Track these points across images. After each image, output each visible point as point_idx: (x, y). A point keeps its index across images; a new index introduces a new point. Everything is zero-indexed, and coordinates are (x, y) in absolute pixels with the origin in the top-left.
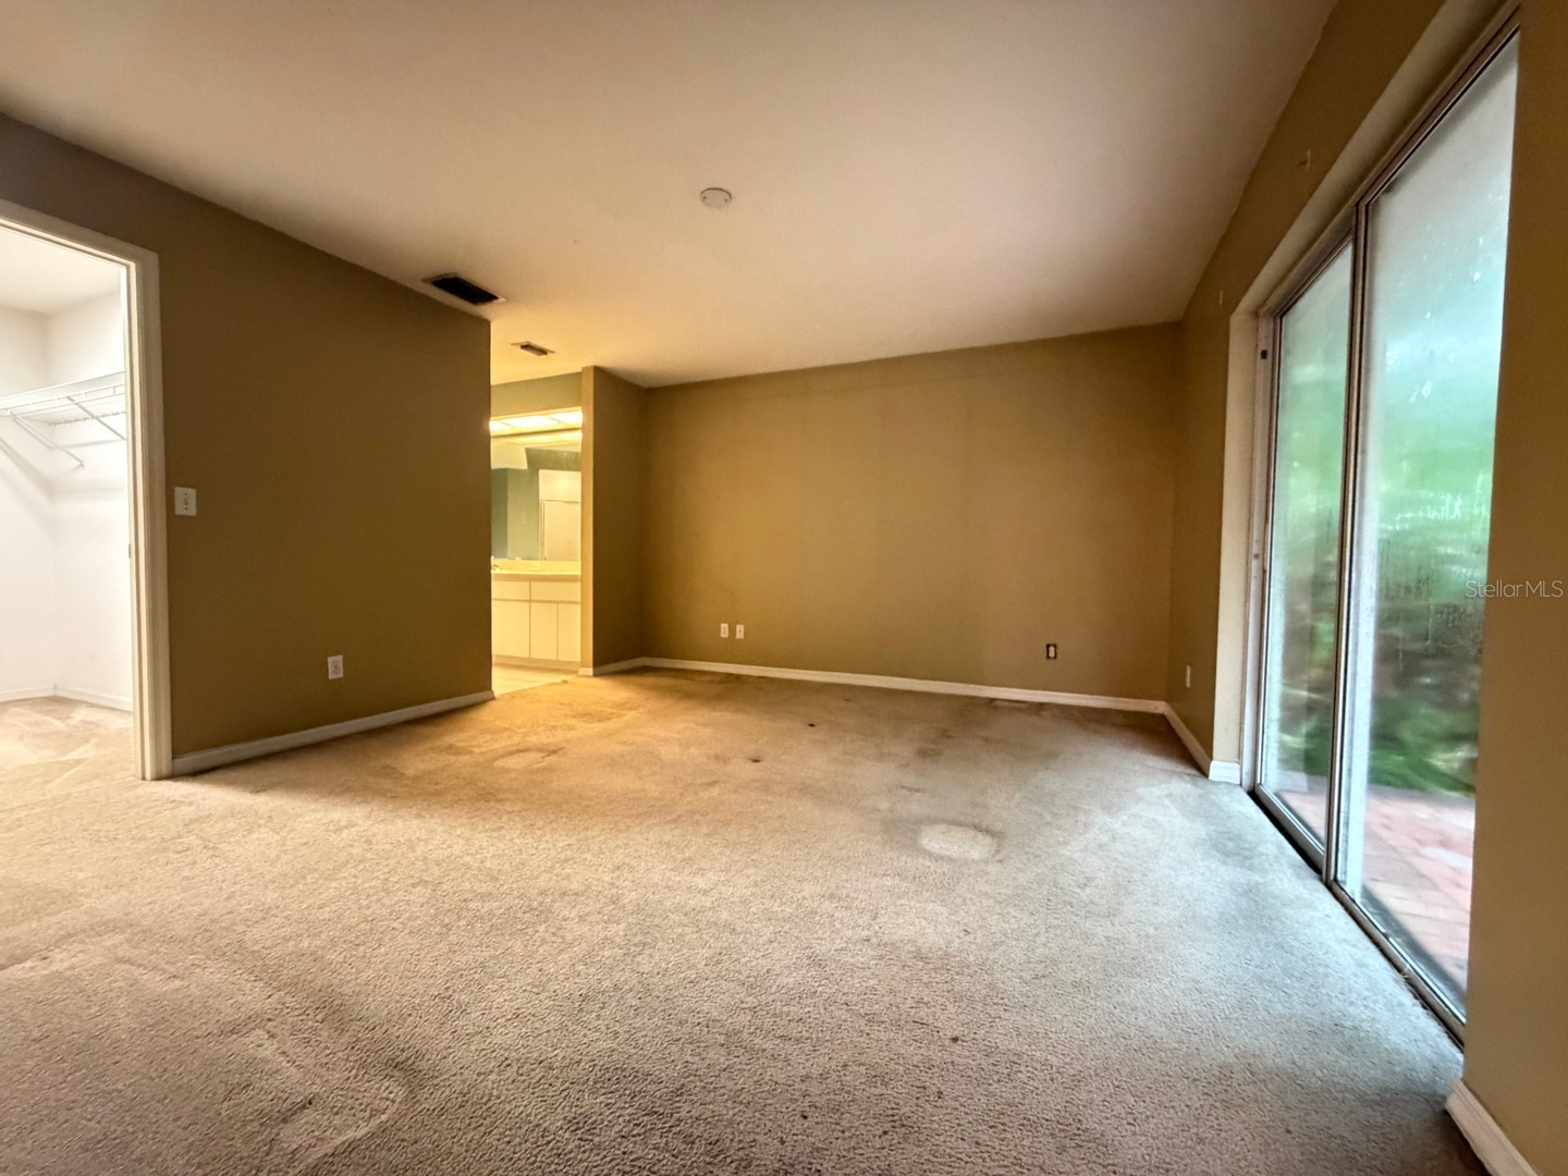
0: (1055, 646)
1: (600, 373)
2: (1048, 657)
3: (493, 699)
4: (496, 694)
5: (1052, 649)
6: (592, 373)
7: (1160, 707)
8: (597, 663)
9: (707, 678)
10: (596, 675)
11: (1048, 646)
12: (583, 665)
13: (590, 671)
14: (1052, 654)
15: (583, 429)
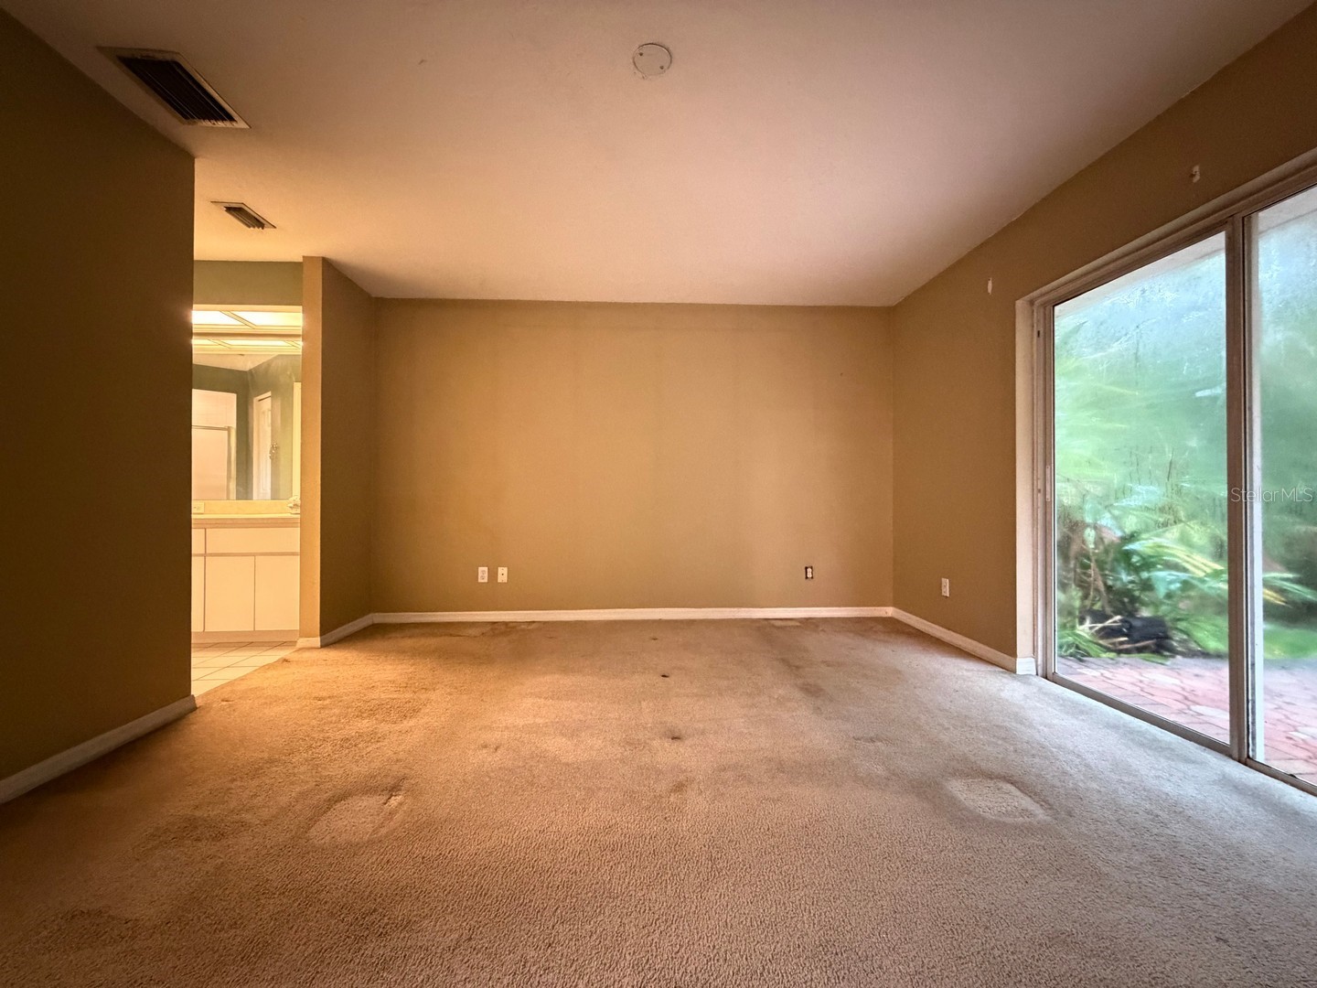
0: (812, 568)
1: (331, 269)
2: (807, 578)
3: (195, 709)
4: (199, 702)
5: (809, 570)
6: (320, 264)
7: (889, 611)
8: (325, 629)
9: (472, 632)
10: (324, 645)
11: (806, 568)
12: (304, 633)
13: (317, 641)
14: (809, 575)
15: (304, 337)
